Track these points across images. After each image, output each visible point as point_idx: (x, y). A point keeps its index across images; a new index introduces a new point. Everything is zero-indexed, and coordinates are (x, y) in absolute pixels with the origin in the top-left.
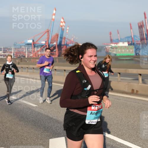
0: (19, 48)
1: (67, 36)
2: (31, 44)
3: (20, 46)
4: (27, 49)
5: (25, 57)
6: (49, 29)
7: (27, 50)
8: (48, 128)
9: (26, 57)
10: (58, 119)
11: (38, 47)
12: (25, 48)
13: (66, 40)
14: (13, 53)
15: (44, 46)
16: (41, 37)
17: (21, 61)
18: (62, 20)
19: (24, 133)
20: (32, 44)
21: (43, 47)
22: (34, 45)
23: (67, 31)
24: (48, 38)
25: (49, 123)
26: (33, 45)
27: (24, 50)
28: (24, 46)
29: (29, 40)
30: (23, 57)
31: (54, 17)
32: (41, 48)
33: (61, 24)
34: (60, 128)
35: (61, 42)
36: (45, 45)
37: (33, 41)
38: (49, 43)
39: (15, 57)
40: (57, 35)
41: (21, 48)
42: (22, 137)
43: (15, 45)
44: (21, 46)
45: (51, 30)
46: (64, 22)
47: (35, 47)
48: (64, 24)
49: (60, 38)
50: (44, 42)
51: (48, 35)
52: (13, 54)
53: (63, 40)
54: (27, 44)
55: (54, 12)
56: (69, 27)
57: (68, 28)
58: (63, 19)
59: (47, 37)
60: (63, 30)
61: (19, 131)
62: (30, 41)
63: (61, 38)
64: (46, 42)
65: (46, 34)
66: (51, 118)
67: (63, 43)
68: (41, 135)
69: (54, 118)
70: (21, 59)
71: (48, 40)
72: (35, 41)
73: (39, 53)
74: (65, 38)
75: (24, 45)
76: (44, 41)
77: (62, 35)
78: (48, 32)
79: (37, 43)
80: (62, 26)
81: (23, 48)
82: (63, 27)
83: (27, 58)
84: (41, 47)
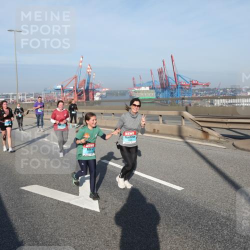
0: (49, 94)
1: (94, 81)
2: (60, 89)
3: (50, 91)
4: (57, 94)
5: (54, 101)
6: (77, 75)
11: (66, 92)
12: (55, 94)
13: (93, 85)
16: (69, 83)
17: (51, 105)
18: (89, 67)
22: (63, 90)
23: (94, 77)
24: (76, 84)
28: (54, 91)
29: (58, 85)
31: (81, 64)
32: (70, 93)
33: (88, 71)
35: (88, 87)
36: (73, 90)
37: (62, 86)
38: (77, 88)
40: (85, 81)
41: (51, 93)
43: (45, 91)
45: (79, 76)
46: (91, 68)
47: (64, 92)
48: (90, 70)
50: (72, 88)
51: (76, 81)
53: (90, 85)
54: (57, 89)
55: (81, 59)
56: (95, 73)
58: (90, 66)
59: (75, 82)
60: (89, 76)
62: (60, 87)
63: (88, 83)
64: (74, 87)
65: (74, 80)
67: (90, 88)
71: (76, 85)
72: (64, 86)
73: (68, 97)
74: (92, 83)
76: (72, 86)
77: (89, 80)
78: (76, 77)
79: (66, 88)
81: (53, 94)
82: (90, 73)
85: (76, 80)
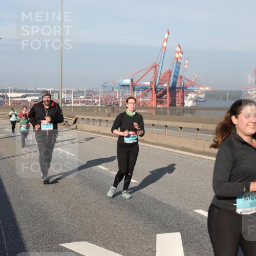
0: (109, 92)
1: (185, 73)
2: (128, 86)
3: (111, 88)
4: (123, 92)
5: (118, 105)
6: (157, 63)
7: (123, 94)
8: (154, 216)
9: (120, 105)
10: (170, 204)
11: (138, 90)
12: (119, 92)
13: (183, 79)
14: (101, 98)
15: (148, 90)
16: (144, 75)
18: (178, 49)
19: (117, 222)
20: (130, 85)
21: (146, 90)
22: (133, 86)
23: (186, 66)
24: (155, 77)
25: (155, 209)
26: (131, 87)
27: (118, 95)
28: (118, 88)
29: (125, 79)
30: (116, 105)
31: (165, 44)
32: (144, 92)
33: (177, 55)
34: (173, 218)
35: (174, 83)
36: (150, 88)
37: (132, 81)
38: (157, 85)
39: (103, 105)
40: (170, 72)
41: (113, 91)
42: (115, 228)
43: (104, 86)
44: (113, 89)
45: (161, 65)
46: (181, 52)
47: (134, 91)
48: (181, 55)
49: (174, 77)
51: (156, 72)
52: (101, 101)
53: (179, 81)
54: (123, 86)
56: (188, 60)
57: (187, 62)
58: (180, 47)
59: (153, 75)
60: (178, 65)
61: (110, 219)
62: (128, 81)
63: (176, 77)
64: (151, 82)
65: (153, 70)
66: (160, 202)
67: (178, 85)
68: (143, 227)
69: (163, 201)
70: (114, 108)
71: (155, 80)
72: (134, 81)
73: (141, 100)
74: (181, 77)
75: (118, 86)
76: (148, 81)
77: (177, 72)
78: (155, 66)
79: (138, 84)
80: (177, 59)
81: (116, 92)
82: (180, 60)
83: (121, 108)
84: (144, 90)
85: (155, 70)
